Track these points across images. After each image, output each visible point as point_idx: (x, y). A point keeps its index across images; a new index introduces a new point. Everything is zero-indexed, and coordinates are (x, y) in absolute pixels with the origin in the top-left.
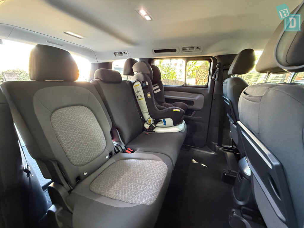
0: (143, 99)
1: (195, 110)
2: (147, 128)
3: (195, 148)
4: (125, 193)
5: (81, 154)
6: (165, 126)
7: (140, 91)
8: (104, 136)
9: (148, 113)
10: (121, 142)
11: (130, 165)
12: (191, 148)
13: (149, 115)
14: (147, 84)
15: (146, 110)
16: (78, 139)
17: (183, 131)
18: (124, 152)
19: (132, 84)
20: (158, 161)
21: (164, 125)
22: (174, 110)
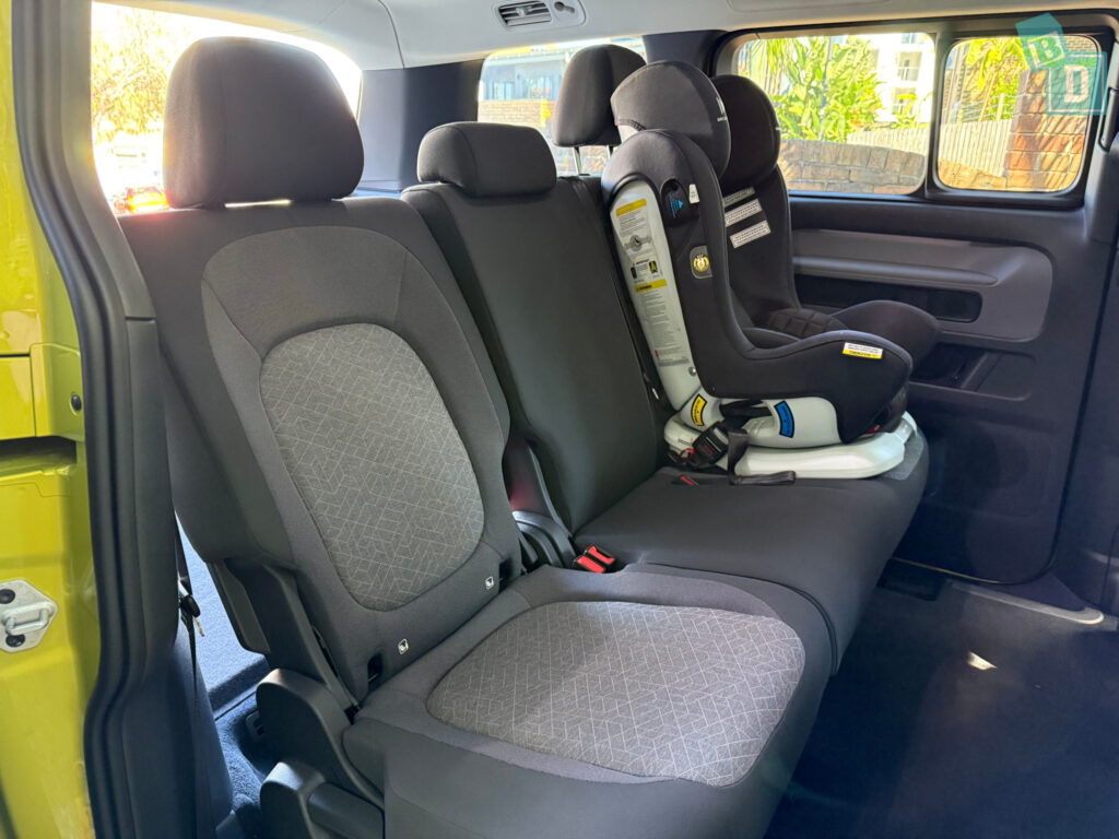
0: (663, 283)
1: (990, 351)
2: (683, 447)
3: (975, 583)
4: (602, 736)
5: (382, 556)
6: (785, 440)
7: (649, 239)
8: (474, 480)
9: (692, 364)
10: (551, 518)
11: (608, 626)
12: (949, 581)
13: (697, 377)
14: (694, 199)
15: (675, 351)
16: (370, 485)
17: (904, 475)
18: (566, 563)
19: (607, 197)
20: (751, 617)
21: (781, 433)
22: (848, 349)
